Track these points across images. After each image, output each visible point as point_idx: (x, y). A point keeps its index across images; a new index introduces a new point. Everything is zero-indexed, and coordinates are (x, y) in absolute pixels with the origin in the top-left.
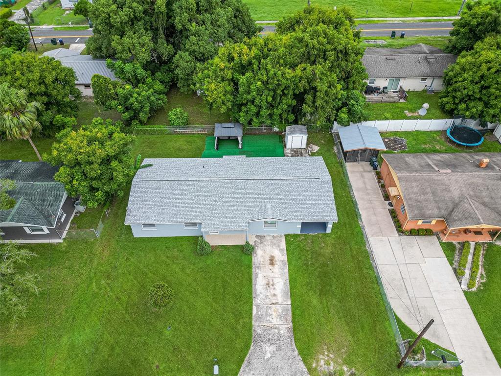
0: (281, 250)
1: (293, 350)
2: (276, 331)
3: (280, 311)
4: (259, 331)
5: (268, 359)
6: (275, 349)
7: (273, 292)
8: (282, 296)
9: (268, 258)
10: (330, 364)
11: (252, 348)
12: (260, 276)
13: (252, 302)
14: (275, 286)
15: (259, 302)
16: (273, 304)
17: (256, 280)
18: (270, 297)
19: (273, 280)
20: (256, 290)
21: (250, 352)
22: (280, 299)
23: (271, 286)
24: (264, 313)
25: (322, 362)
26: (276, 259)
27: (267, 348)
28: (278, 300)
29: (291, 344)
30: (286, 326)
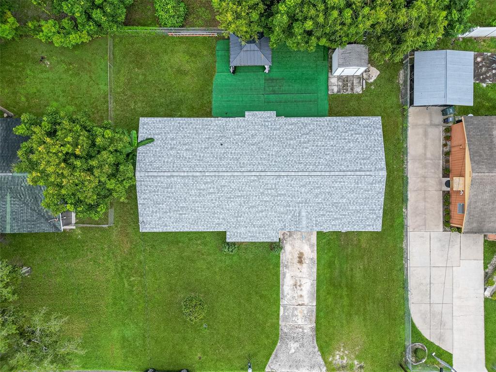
0: (311, 246)
1: (314, 347)
2: (301, 330)
3: (305, 312)
4: (285, 330)
5: (292, 354)
6: (298, 346)
7: (300, 293)
8: (308, 297)
9: (296, 255)
10: (344, 359)
11: (279, 344)
12: (288, 276)
13: (279, 304)
14: (302, 287)
15: (286, 303)
16: (299, 305)
17: (283, 280)
18: (296, 298)
19: (300, 281)
20: (283, 290)
21: (277, 347)
22: (306, 300)
23: (298, 287)
24: (290, 314)
25: (338, 357)
26: (305, 256)
27: (292, 345)
28: (304, 301)
29: (313, 342)
30: (310, 326)
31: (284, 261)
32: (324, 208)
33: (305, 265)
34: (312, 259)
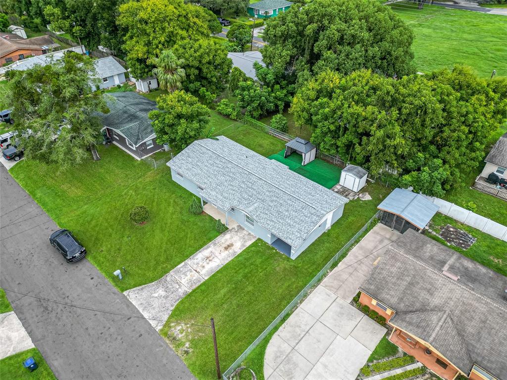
0: (243, 245)
1: (172, 306)
2: (178, 287)
3: (194, 278)
4: (168, 279)
5: (153, 297)
6: (163, 295)
7: (205, 264)
8: (207, 271)
9: (228, 243)
11: (153, 283)
12: (210, 250)
13: (185, 260)
14: (210, 262)
15: (190, 263)
16: (196, 271)
17: (204, 250)
18: (199, 265)
19: (213, 258)
20: (196, 255)
21: (150, 284)
22: (203, 272)
23: (208, 261)
24: (184, 271)
25: (179, 328)
26: (233, 248)
27: (161, 291)
28: (201, 271)
29: (176, 301)
30: (186, 289)
31: (216, 241)
32: (271, 210)
33: (227, 252)
34: (235, 252)
